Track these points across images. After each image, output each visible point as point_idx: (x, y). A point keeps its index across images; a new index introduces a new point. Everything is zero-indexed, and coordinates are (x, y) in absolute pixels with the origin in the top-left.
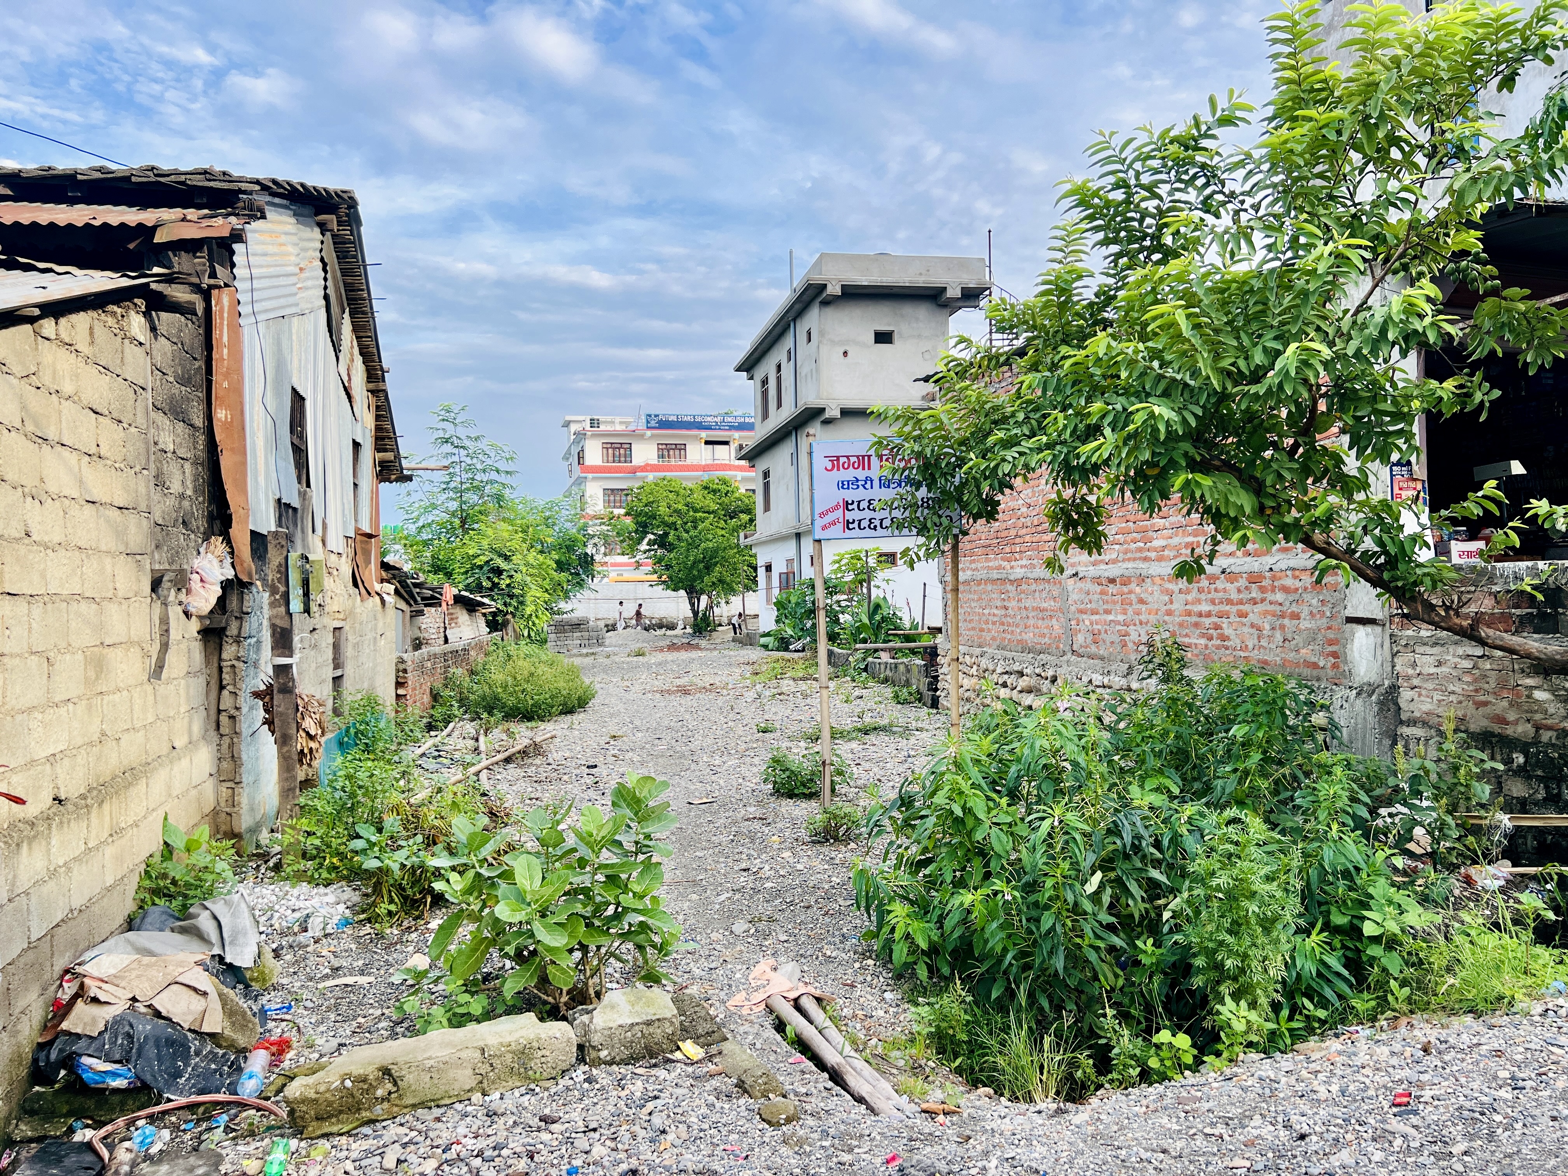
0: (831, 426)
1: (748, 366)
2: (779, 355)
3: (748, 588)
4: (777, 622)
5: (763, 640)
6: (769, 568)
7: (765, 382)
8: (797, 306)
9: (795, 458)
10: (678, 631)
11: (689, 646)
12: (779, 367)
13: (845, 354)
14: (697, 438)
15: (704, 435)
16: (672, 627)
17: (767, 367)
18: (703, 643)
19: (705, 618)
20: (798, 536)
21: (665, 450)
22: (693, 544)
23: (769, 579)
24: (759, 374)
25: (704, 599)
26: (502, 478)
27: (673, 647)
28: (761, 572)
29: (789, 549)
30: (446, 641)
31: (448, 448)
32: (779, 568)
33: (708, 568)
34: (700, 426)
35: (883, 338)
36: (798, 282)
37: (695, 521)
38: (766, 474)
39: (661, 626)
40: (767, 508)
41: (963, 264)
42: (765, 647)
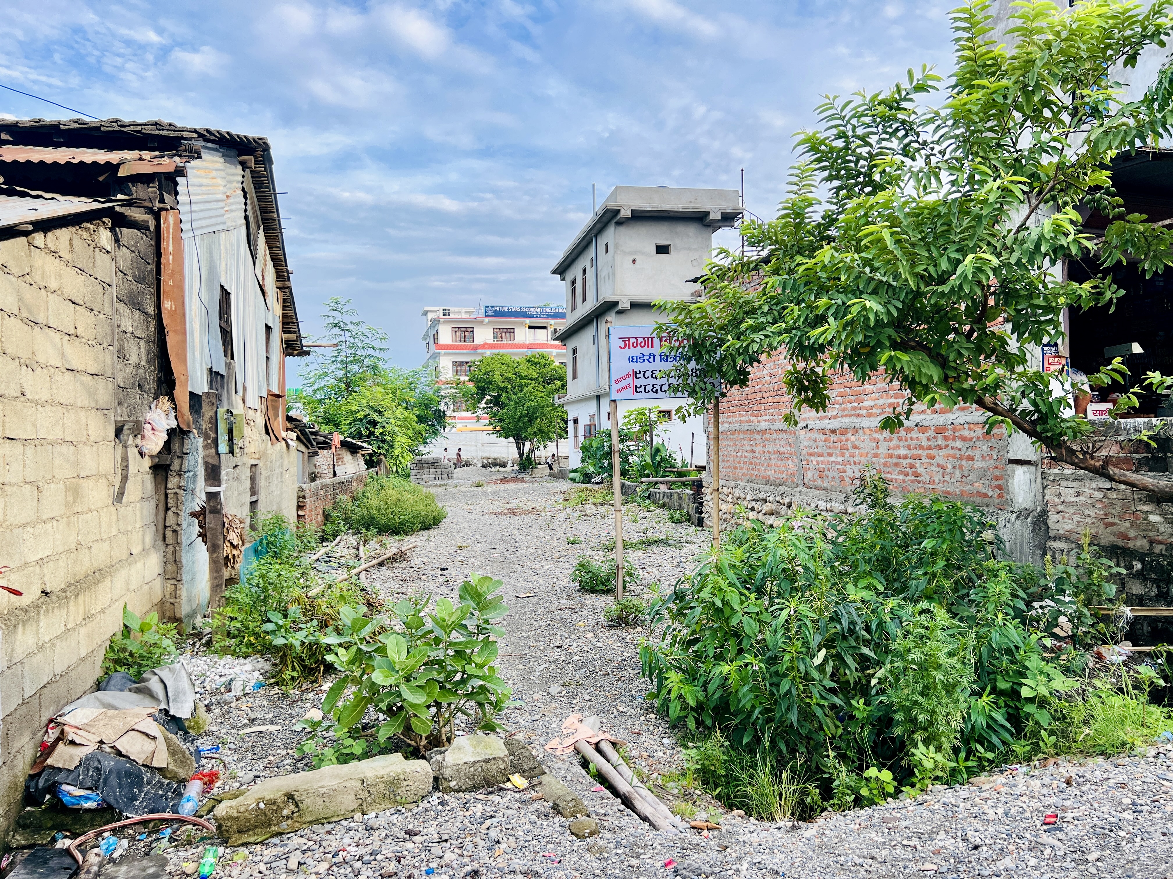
0: (623, 315)
1: (562, 270)
2: (584, 262)
3: (560, 436)
4: (583, 461)
5: (572, 475)
6: (576, 421)
7: (574, 282)
8: (599, 226)
9: (596, 339)
10: (508, 468)
11: (516, 479)
12: (584, 271)
13: (634, 261)
14: (523, 324)
15: (528, 321)
16: (503, 465)
17: (576, 271)
18: (527, 477)
19: (529, 458)
20: (598, 397)
21: (499, 333)
22: (519, 403)
23: (576, 429)
24: (569, 276)
25: (528, 444)
26: (377, 353)
27: (504, 480)
28: (571, 424)
29: (591, 407)
30: (335, 475)
31: (336, 331)
32: (584, 421)
33: (531, 421)
34: (525, 315)
35: (663, 249)
36: (599, 208)
37: (521, 386)
38: (575, 351)
39: (495, 464)
40: (575, 376)
41: (722, 194)
42: (574, 480)
